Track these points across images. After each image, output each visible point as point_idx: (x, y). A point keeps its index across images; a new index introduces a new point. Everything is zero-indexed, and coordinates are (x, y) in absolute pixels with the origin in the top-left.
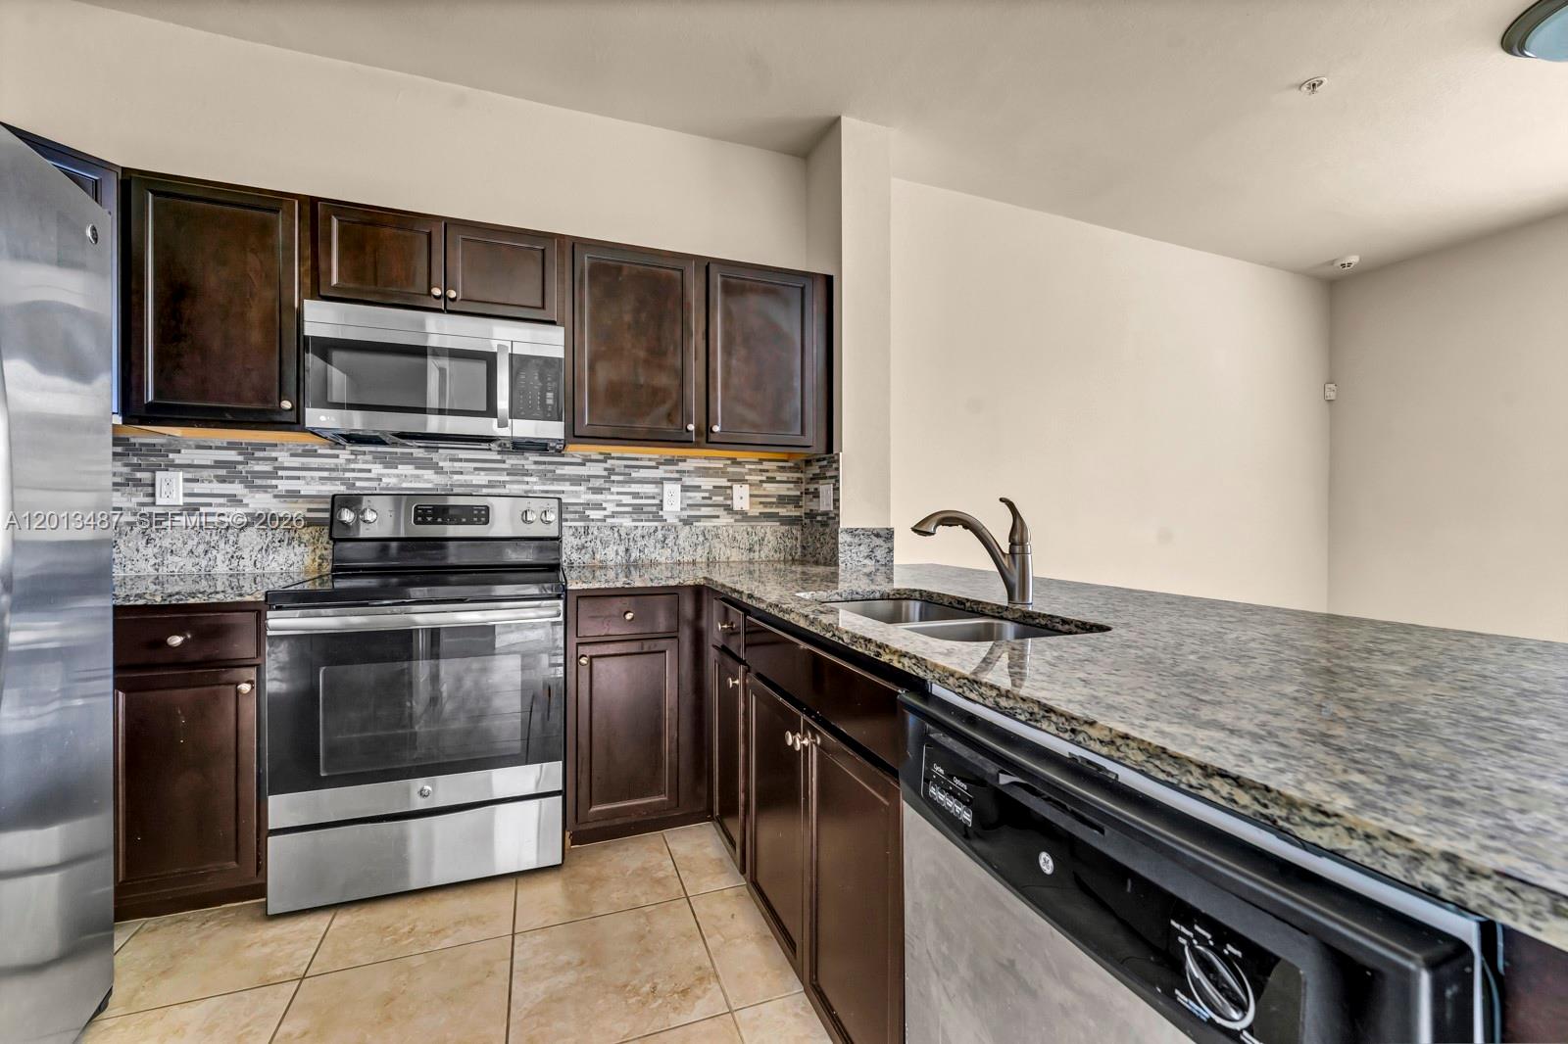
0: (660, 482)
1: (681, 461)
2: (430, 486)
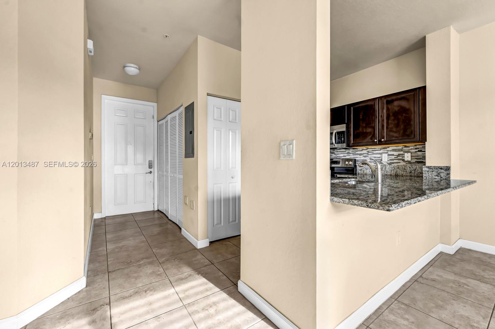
0: (381, 154)
1: (388, 148)
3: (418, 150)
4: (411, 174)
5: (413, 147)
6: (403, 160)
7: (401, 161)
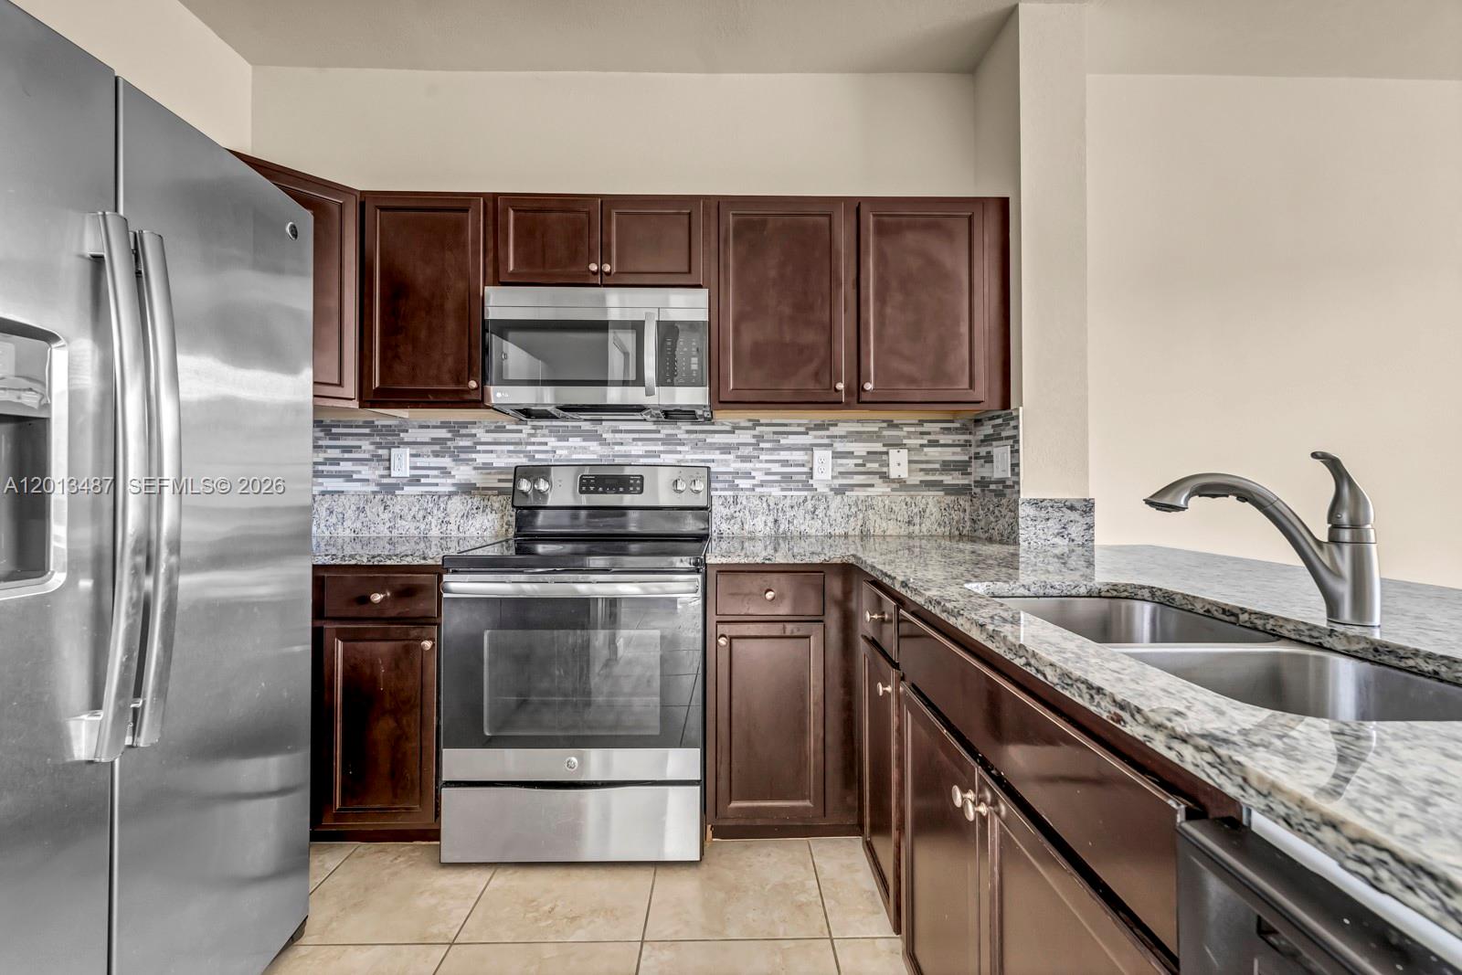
0: (809, 449)
1: (832, 425)
2: (595, 457)
3: (929, 441)
4: (911, 528)
5: (912, 429)
6: (884, 476)
7: (876, 480)
